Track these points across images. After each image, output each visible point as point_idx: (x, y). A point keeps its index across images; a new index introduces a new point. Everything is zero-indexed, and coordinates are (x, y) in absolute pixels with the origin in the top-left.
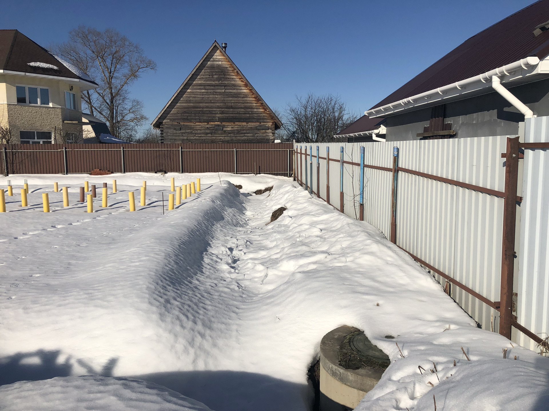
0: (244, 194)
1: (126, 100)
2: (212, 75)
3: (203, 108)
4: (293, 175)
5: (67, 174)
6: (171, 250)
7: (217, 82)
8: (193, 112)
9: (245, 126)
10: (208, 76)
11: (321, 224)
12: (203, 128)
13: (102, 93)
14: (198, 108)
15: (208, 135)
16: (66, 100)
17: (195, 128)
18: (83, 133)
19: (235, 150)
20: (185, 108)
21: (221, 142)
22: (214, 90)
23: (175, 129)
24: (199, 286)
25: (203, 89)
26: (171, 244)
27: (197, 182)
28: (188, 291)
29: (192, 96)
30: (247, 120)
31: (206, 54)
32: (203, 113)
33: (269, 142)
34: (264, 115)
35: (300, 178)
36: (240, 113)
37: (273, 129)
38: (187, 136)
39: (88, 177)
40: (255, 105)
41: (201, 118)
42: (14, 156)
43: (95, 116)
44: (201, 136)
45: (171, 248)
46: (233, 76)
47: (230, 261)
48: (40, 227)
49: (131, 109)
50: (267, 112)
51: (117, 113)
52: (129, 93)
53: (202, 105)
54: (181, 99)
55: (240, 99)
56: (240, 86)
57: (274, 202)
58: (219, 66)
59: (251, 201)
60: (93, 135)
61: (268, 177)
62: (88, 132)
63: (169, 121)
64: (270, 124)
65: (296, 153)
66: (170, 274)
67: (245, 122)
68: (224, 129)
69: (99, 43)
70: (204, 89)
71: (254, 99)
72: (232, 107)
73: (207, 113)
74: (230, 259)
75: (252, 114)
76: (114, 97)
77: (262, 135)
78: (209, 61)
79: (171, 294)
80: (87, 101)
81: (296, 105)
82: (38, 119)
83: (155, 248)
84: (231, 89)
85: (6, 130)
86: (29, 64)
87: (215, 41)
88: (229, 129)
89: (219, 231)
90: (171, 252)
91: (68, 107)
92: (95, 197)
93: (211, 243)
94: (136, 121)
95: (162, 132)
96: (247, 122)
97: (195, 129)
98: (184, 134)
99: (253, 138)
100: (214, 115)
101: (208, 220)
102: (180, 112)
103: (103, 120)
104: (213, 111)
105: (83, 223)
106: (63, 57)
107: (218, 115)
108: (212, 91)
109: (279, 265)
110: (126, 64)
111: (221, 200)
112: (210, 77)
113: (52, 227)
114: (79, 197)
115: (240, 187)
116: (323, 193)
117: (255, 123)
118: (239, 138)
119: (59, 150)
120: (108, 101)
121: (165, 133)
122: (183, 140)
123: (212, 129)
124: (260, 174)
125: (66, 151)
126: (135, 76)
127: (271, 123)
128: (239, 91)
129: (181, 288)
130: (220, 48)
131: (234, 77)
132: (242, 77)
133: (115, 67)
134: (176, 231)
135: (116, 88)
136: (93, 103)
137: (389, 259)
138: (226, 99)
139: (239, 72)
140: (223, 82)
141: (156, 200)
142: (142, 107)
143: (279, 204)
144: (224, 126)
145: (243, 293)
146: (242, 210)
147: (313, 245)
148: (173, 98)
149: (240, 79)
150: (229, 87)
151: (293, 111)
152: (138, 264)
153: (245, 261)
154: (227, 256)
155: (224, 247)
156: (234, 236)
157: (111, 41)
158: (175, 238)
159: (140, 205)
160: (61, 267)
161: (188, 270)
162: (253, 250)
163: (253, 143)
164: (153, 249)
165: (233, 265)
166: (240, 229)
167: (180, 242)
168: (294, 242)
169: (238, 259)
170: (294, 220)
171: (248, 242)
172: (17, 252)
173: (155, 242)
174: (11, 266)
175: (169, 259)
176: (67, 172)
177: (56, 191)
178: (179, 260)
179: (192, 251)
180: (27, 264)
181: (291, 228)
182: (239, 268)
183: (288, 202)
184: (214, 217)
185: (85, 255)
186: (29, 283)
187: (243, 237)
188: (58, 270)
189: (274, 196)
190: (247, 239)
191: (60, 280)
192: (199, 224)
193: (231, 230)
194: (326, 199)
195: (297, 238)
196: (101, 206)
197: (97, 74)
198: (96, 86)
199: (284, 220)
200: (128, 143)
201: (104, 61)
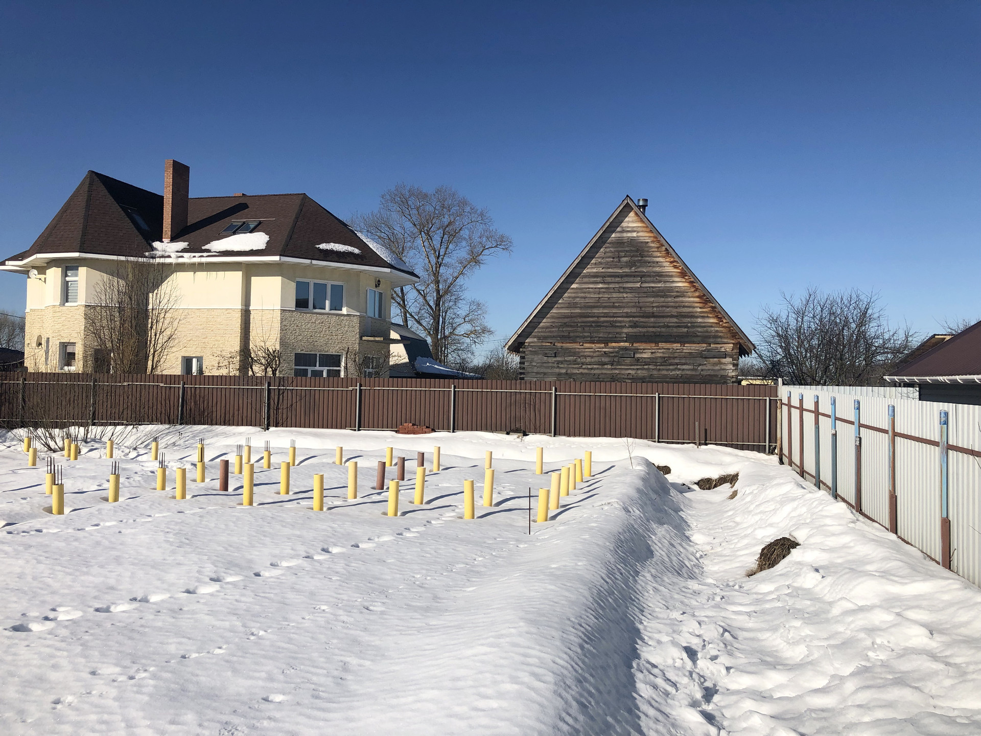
1: (460, 301)
2: (619, 257)
3: (598, 317)
4: (776, 451)
5: (359, 430)
6: (566, 664)
7: (627, 270)
8: (579, 325)
9: (678, 351)
10: (612, 259)
12: (597, 353)
13: (423, 291)
14: (589, 317)
15: (606, 366)
16: (368, 302)
17: (582, 354)
18: (390, 360)
19: (657, 395)
20: (565, 316)
21: (630, 379)
22: (621, 285)
23: (546, 355)
25: (600, 283)
26: (563, 640)
27: (585, 459)
29: (580, 295)
30: (682, 340)
31: (608, 220)
32: (599, 325)
33: (725, 383)
34: (718, 329)
35: (796, 459)
36: (668, 327)
37: (735, 356)
38: (567, 368)
39: (393, 437)
40: (699, 310)
41: (595, 335)
42: (281, 396)
43: (409, 327)
44: (592, 369)
46: (659, 257)
47: (698, 695)
48: (302, 550)
49: (467, 316)
50: (724, 325)
51: (444, 322)
52: (465, 290)
53: (596, 311)
54: (560, 301)
55: (670, 299)
56: (672, 276)
58: (632, 241)
59: (693, 505)
60: (405, 360)
61: (725, 453)
62: (398, 354)
63: (535, 340)
64: (728, 347)
65: (785, 408)
67: (678, 343)
68: (638, 356)
69: (423, 210)
70: (602, 283)
71: (697, 300)
72: (653, 315)
73: (606, 327)
74: (696, 687)
75: (693, 327)
76: (441, 296)
77: (711, 368)
78: (613, 232)
80: (399, 304)
81: (782, 311)
82: (323, 333)
84: (653, 282)
85: (274, 352)
86: (317, 246)
87: (628, 196)
88: (645, 356)
89: (651, 592)
90: (566, 669)
91: (370, 313)
92: (403, 479)
93: (640, 627)
94: (473, 336)
95: (523, 360)
96: (683, 343)
97: (582, 356)
98: (562, 363)
99: (694, 373)
100: (618, 330)
101: (624, 561)
102: (557, 324)
103: (423, 334)
104: (616, 322)
105: (379, 545)
106: (369, 234)
107: (625, 330)
108: (617, 286)
110: (464, 243)
111: (642, 508)
112: (615, 260)
113: (323, 550)
114: (376, 479)
115: (667, 470)
116: (876, 506)
117: (698, 345)
118: (665, 372)
119: (350, 388)
120: (432, 303)
121: (527, 361)
122: (560, 374)
123: (613, 355)
124: (706, 444)
125: (361, 390)
126: (477, 262)
127: (732, 345)
128: (668, 285)
130: (636, 209)
131: (660, 259)
132: (676, 259)
133: (447, 248)
135: (445, 281)
136: (408, 306)
138: (642, 300)
139: (670, 250)
140: (639, 270)
141: (513, 494)
142: (486, 312)
144: (636, 351)
146: (681, 528)
148: (546, 299)
149: (671, 262)
150: (648, 279)
151: (773, 320)
152: (494, 704)
153: (734, 698)
154: (687, 674)
155: (674, 643)
156: (688, 610)
157: (443, 207)
158: (569, 619)
159: (483, 504)
160: (327, 676)
161: (609, 726)
162: (746, 661)
163: (695, 383)
164: (525, 655)
165: (709, 708)
166: (693, 585)
167: (581, 634)
168: (863, 663)
169: (715, 685)
170: (829, 580)
171: (727, 634)
172: (253, 616)
173: (527, 633)
174: (235, 659)
175: (564, 694)
176: (360, 426)
177: (338, 462)
178: (586, 695)
179: (610, 661)
180: (265, 657)
181: (836, 611)
182: (725, 723)
183: (798, 526)
184: (634, 551)
185: (378, 643)
186: (258, 725)
187: (710, 613)
188: (321, 685)
189: (751, 502)
190: (723, 624)
191: (321, 723)
192: (610, 573)
193: (677, 588)
194: (886, 521)
195: (869, 649)
196: (412, 502)
197: (418, 260)
198: (417, 279)
199: (798, 575)
200: (460, 374)
201: (430, 238)
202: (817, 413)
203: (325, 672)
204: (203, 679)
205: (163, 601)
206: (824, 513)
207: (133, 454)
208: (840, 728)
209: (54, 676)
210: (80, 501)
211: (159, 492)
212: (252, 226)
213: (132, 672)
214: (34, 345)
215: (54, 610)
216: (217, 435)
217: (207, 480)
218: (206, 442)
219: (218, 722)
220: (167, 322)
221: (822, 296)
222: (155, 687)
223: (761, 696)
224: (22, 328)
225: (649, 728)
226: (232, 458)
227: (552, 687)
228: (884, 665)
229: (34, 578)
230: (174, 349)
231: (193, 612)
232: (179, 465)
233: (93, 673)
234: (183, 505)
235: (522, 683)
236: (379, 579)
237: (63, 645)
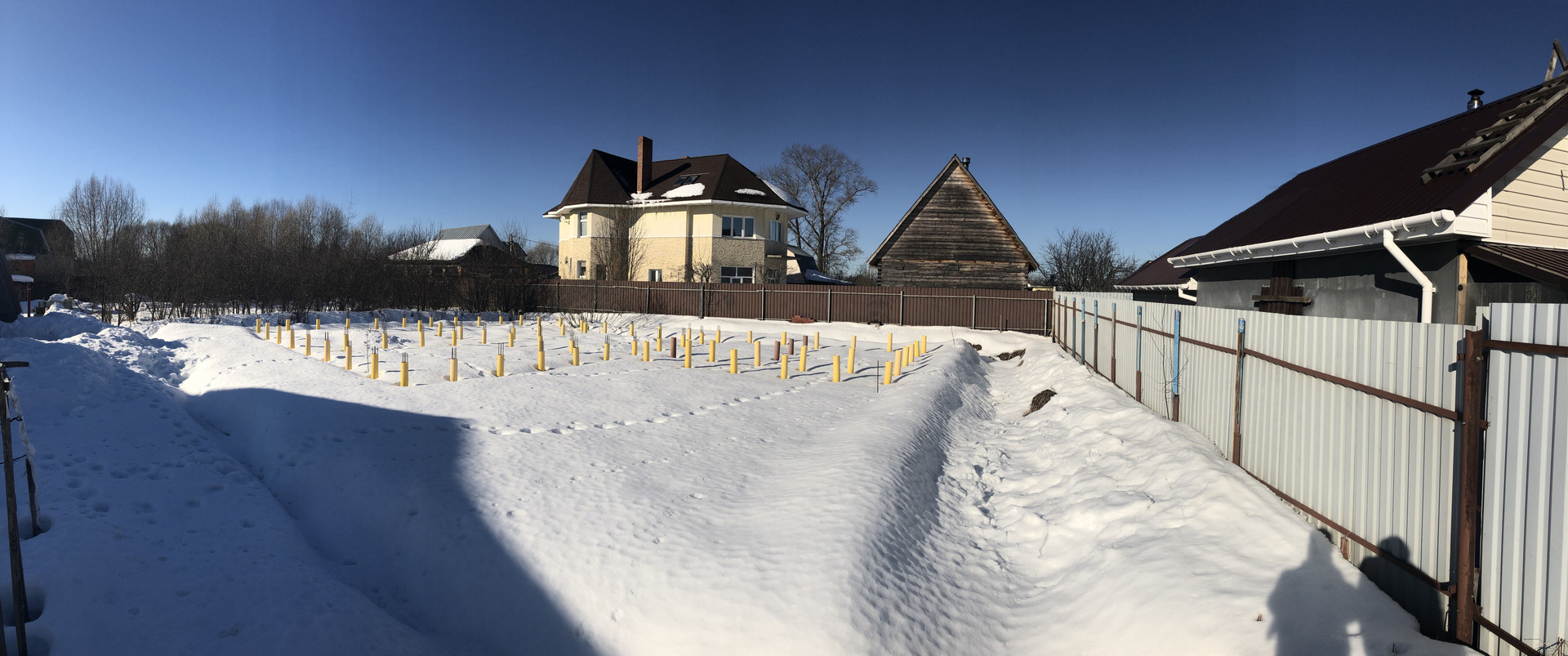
0: (984, 358)
1: (839, 229)
2: (949, 199)
3: (934, 242)
4: (1050, 334)
5: (764, 320)
7: (955, 209)
8: (920, 247)
9: (989, 267)
10: (944, 200)
11: (1118, 426)
12: (933, 267)
13: (812, 222)
14: (927, 241)
15: (939, 277)
16: (771, 230)
17: (922, 268)
18: (787, 271)
19: (974, 297)
20: (910, 241)
21: (956, 285)
22: (950, 219)
23: (896, 268)
24: (935, 562)
25: (936, 217)
26: (889, 464)
27: (922, 340)
28: (919, 582)
29: (922, 225)
30: (992, 259)
31: (941, 172)
32: (934, 247)
33: (1019, 289)
34: (1016, 252)
35: (1062, 339)
36: (983, 250)
37: (1025, 270)
38: (912, 278)
39: (787, 325)
40: (1004, 239)
41: (932, 254)
42: (712, 296)
43: (801, 248)
44: (929, 278)
45: (890, 475)
46: (977, 200)
47: (980, 497)
48: (721, 399)
49: (844, 240)
50: (1020, 250)
51: (827, 245)
52: (842, 221)
53: (933, 237)
55: (984, 230)
56: (986, 214)
57: (1033, 378)
58: (958, 188)
59: (995, 370)
60: (798, 271)
61: (1018, 336)
62: (793, 267)
63: (889, 257)
64: (1023, 265)
65: (1057, 306)
66: (889, 537)
67: (989, 261)
68: (961, 269)
69: (813, 162)
71: (1003, 232)
72: (972, 241)
73: (939, 248)
74: (980, 492)
75: (1000, 250)
76: (825, 225)
77: (1010, 279)
78: (945, 180)
79: (891, 593)
80: (794, 231)
81: (1057, 242)
82: (740, 253)
83: (865, 472)
84: (973, 218)
85: (709, 266)
86: (736, 191)
87: (955, 155)
88: (966, 270)
89: (957, 430)
90: (889, 483)
91: (773, 238)
92: (793, 354)
93: (947, 453)
94: (848, 254)
95: (880, 272)
96: (993, 262)
98: (908, 274)
99: (999, 282)
100: (948, 251)
101: (941, 410)
102: (904, 246)
103: (811, 253)
104: (947, 245)
105: (774, 398)
106: (772, 181)
107: (953, 251)
108: (948, 219)
109: (1066, 517)
110: (842, 187)
111: (958, 373)
112: (946, 201)
113: (736, 400)
114: (774, 353)
115: (979, 347)
116: (1105, 366)
117: (1003, 263)
118: (981, 281)
119: (759, 291)
120: (818, 231)
121: (883, 273)
122: (906, 282)
123: (944, 268)
124: (1006, 330)
125: (765, 292)
126: (852, 201)
127: (1025, 264)
128: (983, 220)
129: (908, 572)
130: (961, 165)
131: (978, 202)
132: (990, 202)
133: (830, 190)
134: (896, 432)
135: (828, 214)
136: (801, 233)
137: (1248, 505)
138: (965, 230)
139: (985, 196)
140: (963, 209)
141: (868, 365)
142: (857, 237)
143: (1041, 382)
144: (960, 266)
145: (1009, 580)
146: (984, 386)
147: (1117, 475)
148: (897, 228)
149: (986, 204)
150: (970, 215)
151: (1052, 248)
152: (838, 507)
153: (1003, 498)
154: (975, 483)
155: (968, 464)
156: (981, 441)
157: (826, 160)
158: (896, 450)
159: (847, 372)
160: (733, 484)
161: (916, 521)
162: (1014, 472)
163: (1001, 289)
164: (862, 475)
165: (986, 505)
166: (987, 424)
167: (903, 460)
168: (1083, 466)
169: (992, 490)
170: (1071, 415)
171: (1004, 455)
172: (687, 440)
173: (866, 459)
174: (674, 467)
175: (886, 500)
176: (764, 317)
177: (749, 341)
178: (902, 500)
179: (922, 478)
180: (693, 468)
181: (1071, 434)
182: (995, 515)
183: (1056, 382)
184: (949, 402)
185: (768, 464)
186: (686, 511)
187: (995, 442)
188: (728, 490)
189: (1030, 367)
190: (1002, 449)
191: (726, 515)
192: (930, 418)
193: (975, 426)
194: (1109, 375)
195: (1086, 456)
196: (798, 370)
197: (808, 199)
198: (806, 213)
199: (1053, 413)
200: (838, 282)
201: (817, 183)
202: (1074, 309)
203: (731, 481)
204: (655, 478)
205: (632, 425)
206: (1073, 373)
207: (619, 331)
208: (1064, 509)
209: (572, 463)
210: (587, 358)
211: (633, 355)
212: (693, 179)
213: (613, 468)
214: (564, 262)
215: (573, 423)
216: (670, 321)
217: (663, 350)
218: (663, 325)
219: (663, 506)
220: (639, 247)
221: (1082, 233)
222: (626, 479)
223: (1020, 495)
224: (558, 253)
225: (945, 521)
226: (679, 337)
227: (878, 496)
228: (1094, 465)
229: (563, 403)
230: (644, 265)
231: (651, 434)
232: (646, 339)
233: (593, 465)
234: (647, 365)
235: (858, 493)
236: (772, 421)
237: (577, 445)
